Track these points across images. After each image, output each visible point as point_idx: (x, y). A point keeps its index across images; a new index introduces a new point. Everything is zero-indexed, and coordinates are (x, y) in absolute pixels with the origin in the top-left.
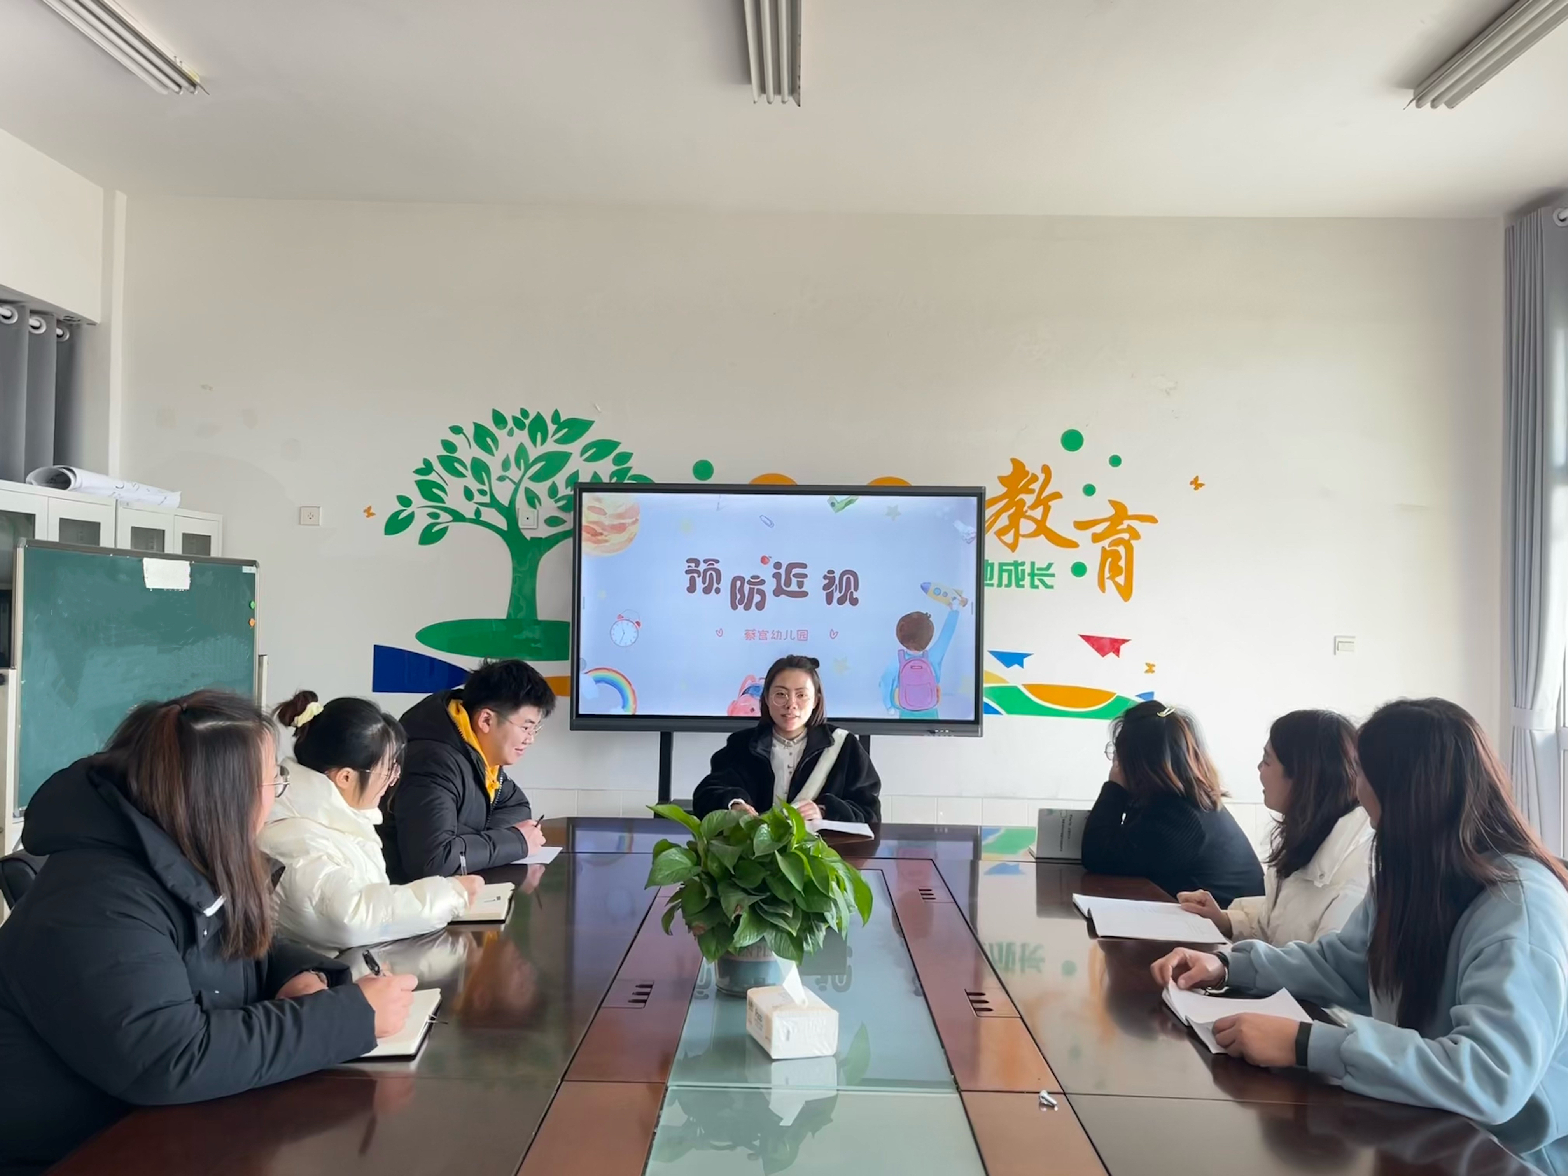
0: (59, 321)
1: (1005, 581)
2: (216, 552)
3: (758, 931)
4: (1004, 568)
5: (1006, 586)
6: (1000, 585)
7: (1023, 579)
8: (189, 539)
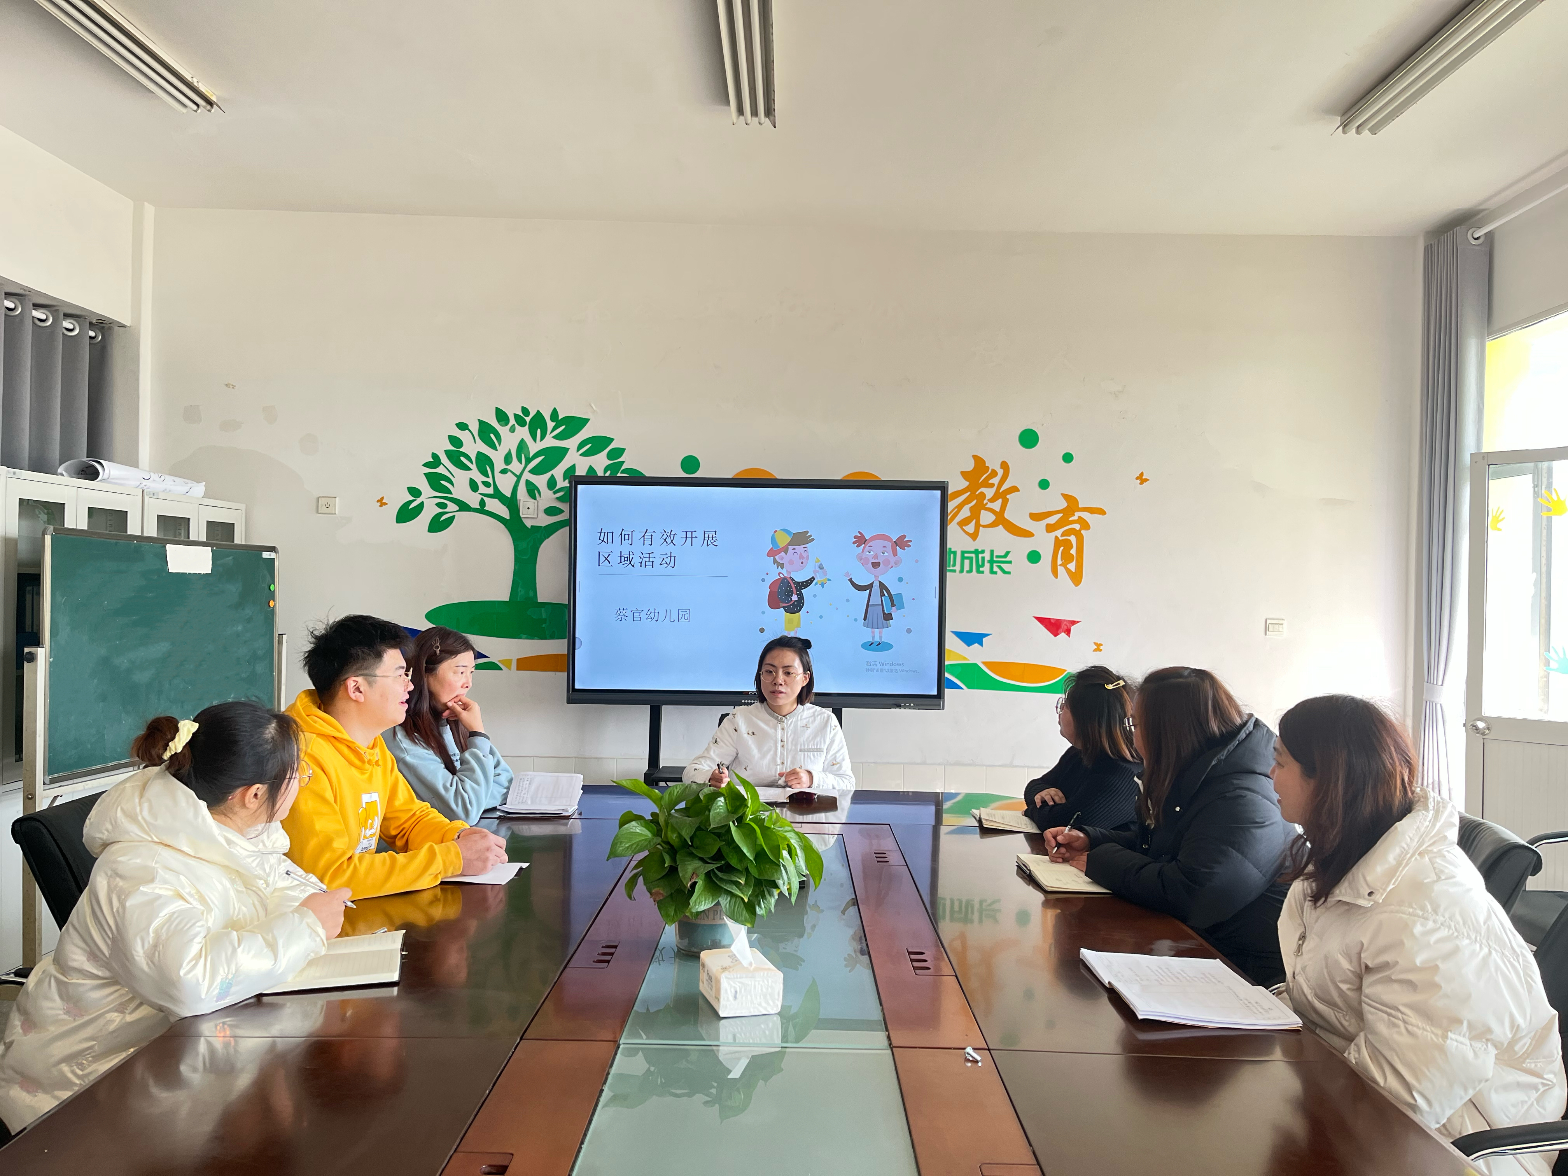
0: (91, 324)
1: (967, 568)
2: (239, 539)
3: (713, 896)
4: (966, 555)
5: (968, 572)
6: (962, 571)
7: (983, 565)
8: (212, 526)
